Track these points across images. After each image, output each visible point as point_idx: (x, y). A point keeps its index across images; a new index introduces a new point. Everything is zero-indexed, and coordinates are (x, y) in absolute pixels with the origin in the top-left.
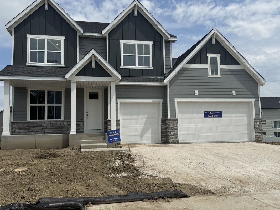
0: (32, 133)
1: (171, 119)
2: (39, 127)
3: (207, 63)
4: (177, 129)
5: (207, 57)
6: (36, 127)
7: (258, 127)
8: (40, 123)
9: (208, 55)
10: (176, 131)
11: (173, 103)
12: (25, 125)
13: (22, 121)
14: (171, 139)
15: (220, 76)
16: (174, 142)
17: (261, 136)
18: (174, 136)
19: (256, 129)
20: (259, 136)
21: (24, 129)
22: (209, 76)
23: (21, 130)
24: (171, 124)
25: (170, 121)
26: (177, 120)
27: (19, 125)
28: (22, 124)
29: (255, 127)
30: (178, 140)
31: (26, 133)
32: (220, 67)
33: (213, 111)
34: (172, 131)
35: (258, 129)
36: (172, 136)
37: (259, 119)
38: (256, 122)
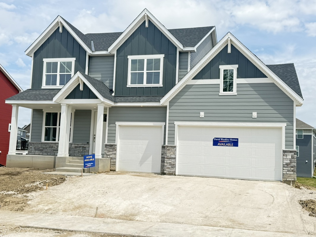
0: (45, 154)
1: (168, 146)
2: (50, 148)
3: (219, 78)
4: (175, 158)
5: (219, 69)
6: (48, 148)
7: (289, 161)
8: (52, 145)
9: (221, 67)
10: (173, 160)
11: (172, 127)
12: (40, 146)
13: (37, 142)
14: (167, 170)
15: (236, 94)
16: (170, 174)
17: (292, 175)
18: (170, 166)
19: (286, 164)
20: (288, 175)
21: (38, 149)
22: (220, 94)
23: (36, 150)
24: (168, 152)
25: (167, 149)
26: (175, 147)
27: (35, 145)
28: (37, 145)
29: (284, 162)
30: (175, 172)
31: (40, 154)
32: (236, 81)
33: (226, 138)
34: (168, 160)
35: (289, 166)
36: (169, 166)
37: (291, 152)
38: (285, 155)
